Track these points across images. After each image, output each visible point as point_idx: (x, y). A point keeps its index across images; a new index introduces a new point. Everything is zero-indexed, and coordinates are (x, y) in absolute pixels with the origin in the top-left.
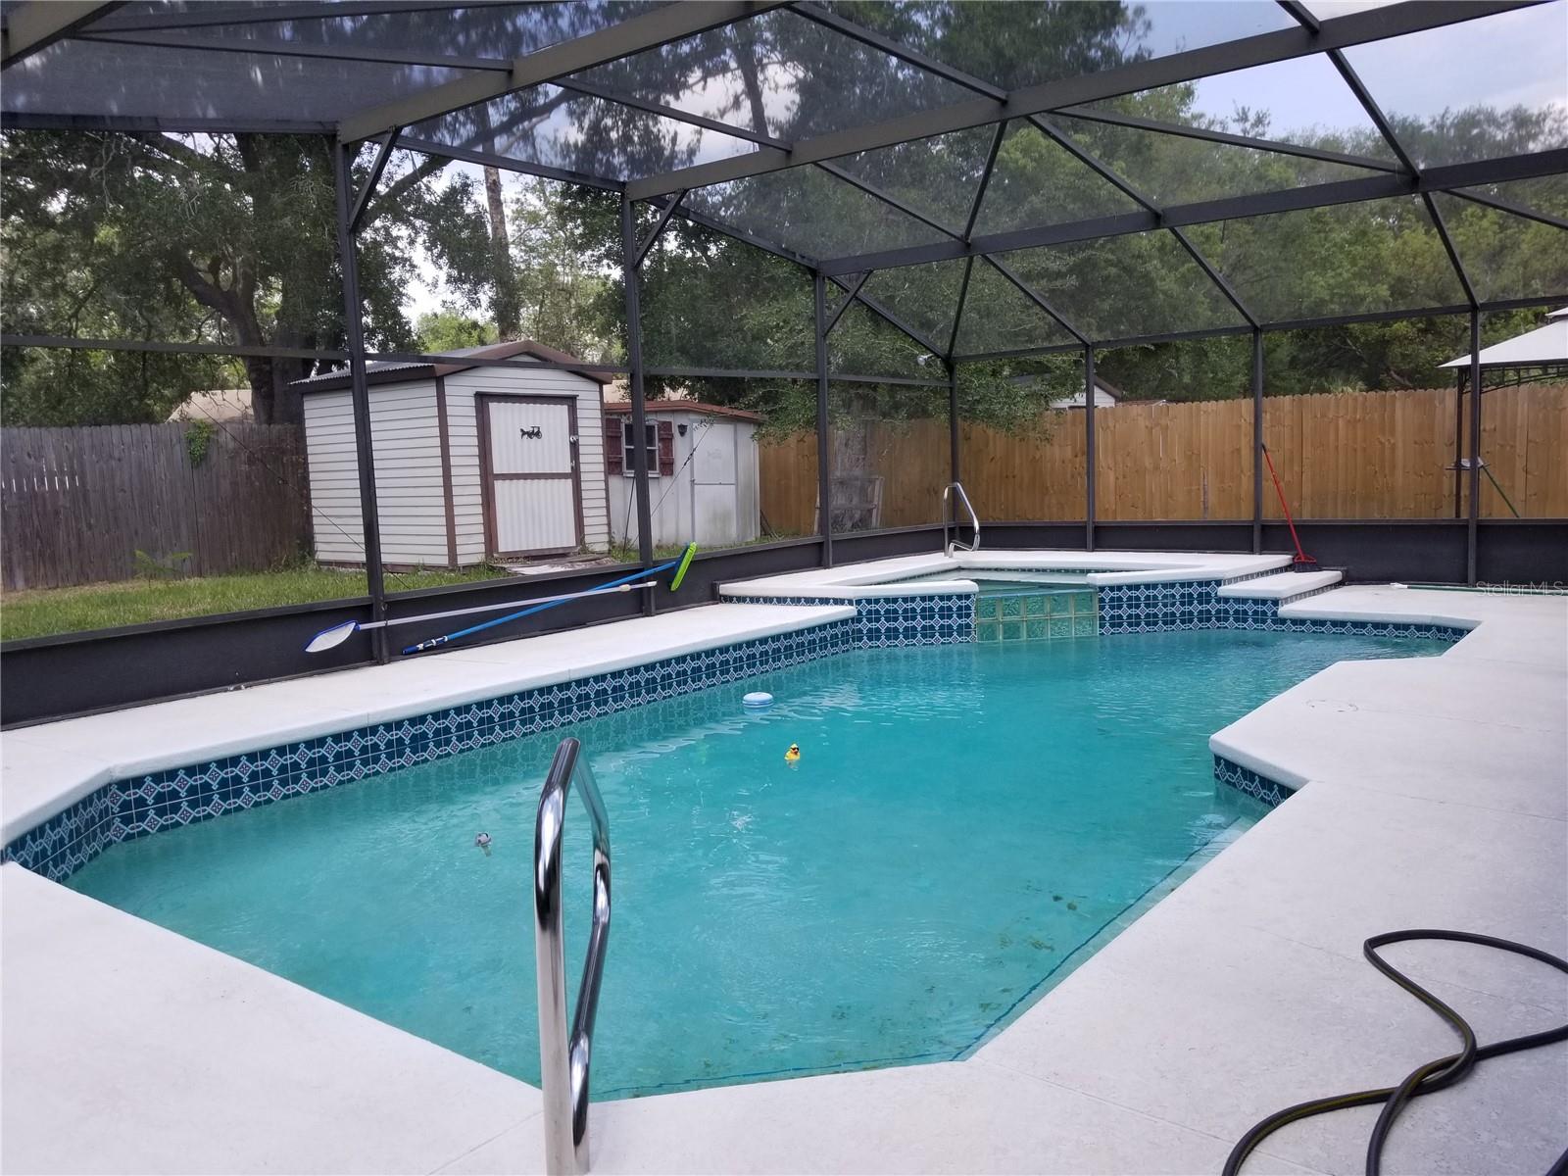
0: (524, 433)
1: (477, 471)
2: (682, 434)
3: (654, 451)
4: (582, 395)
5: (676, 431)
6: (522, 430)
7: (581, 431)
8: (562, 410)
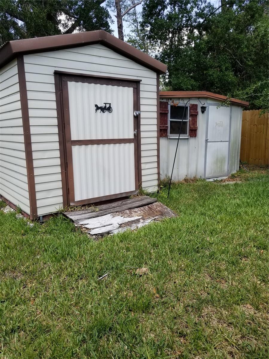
0: (98, 108)
1: (56, 138)
2: (203, 112)
3: (186, 123)
4: (144, 81)
5: (199, 110)
6: (96, 106)
7: (142, 108)
8: (129, 91)
